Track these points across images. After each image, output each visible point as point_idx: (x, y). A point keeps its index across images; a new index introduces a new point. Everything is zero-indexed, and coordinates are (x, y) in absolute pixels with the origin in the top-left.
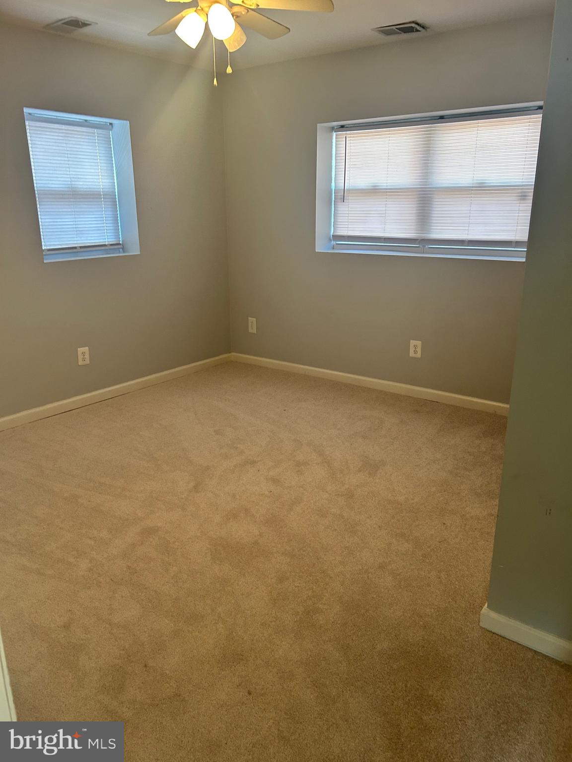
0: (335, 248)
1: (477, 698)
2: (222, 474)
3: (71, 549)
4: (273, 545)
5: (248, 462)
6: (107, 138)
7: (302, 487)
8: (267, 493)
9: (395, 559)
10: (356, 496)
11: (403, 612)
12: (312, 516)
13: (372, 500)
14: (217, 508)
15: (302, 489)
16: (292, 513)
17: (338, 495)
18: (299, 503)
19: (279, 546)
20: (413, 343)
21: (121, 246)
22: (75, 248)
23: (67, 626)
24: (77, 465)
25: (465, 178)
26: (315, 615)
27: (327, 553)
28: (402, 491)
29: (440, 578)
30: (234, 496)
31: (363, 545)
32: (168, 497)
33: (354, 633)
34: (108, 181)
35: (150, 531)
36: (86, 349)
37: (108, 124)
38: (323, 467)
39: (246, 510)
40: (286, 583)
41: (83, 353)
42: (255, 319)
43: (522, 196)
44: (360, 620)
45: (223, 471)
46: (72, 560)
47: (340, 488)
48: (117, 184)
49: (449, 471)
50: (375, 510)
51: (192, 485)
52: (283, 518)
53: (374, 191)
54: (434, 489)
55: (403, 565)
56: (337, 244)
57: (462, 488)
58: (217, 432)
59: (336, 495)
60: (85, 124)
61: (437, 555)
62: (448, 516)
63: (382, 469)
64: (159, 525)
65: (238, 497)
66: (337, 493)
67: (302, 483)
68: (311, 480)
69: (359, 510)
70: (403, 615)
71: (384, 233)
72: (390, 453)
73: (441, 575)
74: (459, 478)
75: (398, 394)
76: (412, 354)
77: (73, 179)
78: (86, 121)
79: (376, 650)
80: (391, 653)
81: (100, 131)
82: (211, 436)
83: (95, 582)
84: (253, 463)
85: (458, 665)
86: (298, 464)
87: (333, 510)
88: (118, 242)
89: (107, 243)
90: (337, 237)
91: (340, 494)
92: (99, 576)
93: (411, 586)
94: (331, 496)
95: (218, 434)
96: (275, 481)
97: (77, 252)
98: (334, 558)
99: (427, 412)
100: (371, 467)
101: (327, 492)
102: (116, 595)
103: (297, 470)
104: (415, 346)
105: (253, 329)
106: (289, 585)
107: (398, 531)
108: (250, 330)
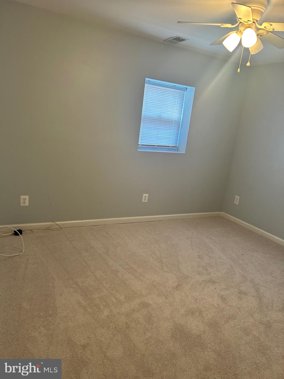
2: (194, 283)
3: (104, 301)
4: (209, 342)
5: (211, 281)
6: (183, 95)
7: (239, 309)
8: (216, 305)
12: (239, 332)
14: (184, 305)
16: (227, 325)
18: (234, 319)
19: (213, 344)
21: (177, 148)
22: (155, 146)
23: (84, 347)
24: (124, 253)
30: (196, 300)
32: (161, 288)
34: (178, 115)
35: (145, 305)
36: (147, 195)
37: (185, 88)
39: (200, 311)
41: (145, 197)
42: (239, 197)
45: (195, 282)
46: (102, 307)
48: (182, 117)
51: (176, 284)
52: (221, 325)
58: (199, 257)
60: (174, 88)
64: (151, 303)
65: (198, 301)
66: (260, 321)
67: (240, 306)
77: (161, 113)
78: (175, 86)
81: (180, 91)
82: (195, 258)
83: (107, 325)
84: (214, 282)
86: (240, 292)
88: (176, 146)
89: (170, 145)
92: (110, 322)
95: (199, 258)
96: (223, 299)
97: (155, 148)
101: (254, 318)
102: (114, 338)
105: (237, 202)
108: (235, 202)
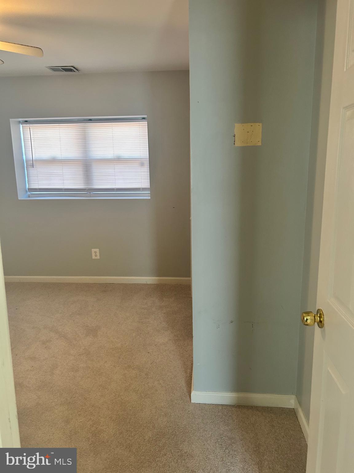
0: (30, 196)
1: (208, 442)
9: (132, 382)
10: (92, 352)
11: (150, 411)
13: (102, 351)
15: (54, 358)
17: (80, 354)
20: (93, 250)
25: (109, 154)
26: (100, 435)
27: (90, 393)
28: (117, 340)
29: (160, 384)
31: (109, 381)
33: (129, 436)
38: (62, 340)
40: (72, 423)
43: (141, 164)
44: (129, 426)
47: (79, 350)
49: (137, 321)
50: (107, 357)
53: (53, 161)
54: (134, 334)
55: (138, 384)
56: (31, 194)
57: (148, 329)
59: (79, 355)
61: (153, 372)
62: (149, 348)
63: (100, 331)
68: (57, 351)
69: (98, 360)
70: (151, 413)
71: (63, 186)
72: (100, 320)
73: (161, 382)
74: (145, 324)
75: (88, 283)
76: (94, 257)
79: (146, 440)
80: (155, 438)
85: (191, 428)
87: (81, 365)
90: (31, 190)
91: (81, 354)
93: (148, 395)
94: (76, 357)
98: (95, 395)
99: (111, 290)
100: (92, 331)
103: (45, 347)
104: (95, 252)
106: (75, 423)
107: (126, 365)
